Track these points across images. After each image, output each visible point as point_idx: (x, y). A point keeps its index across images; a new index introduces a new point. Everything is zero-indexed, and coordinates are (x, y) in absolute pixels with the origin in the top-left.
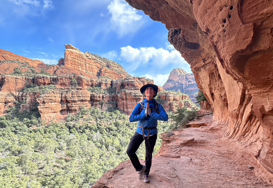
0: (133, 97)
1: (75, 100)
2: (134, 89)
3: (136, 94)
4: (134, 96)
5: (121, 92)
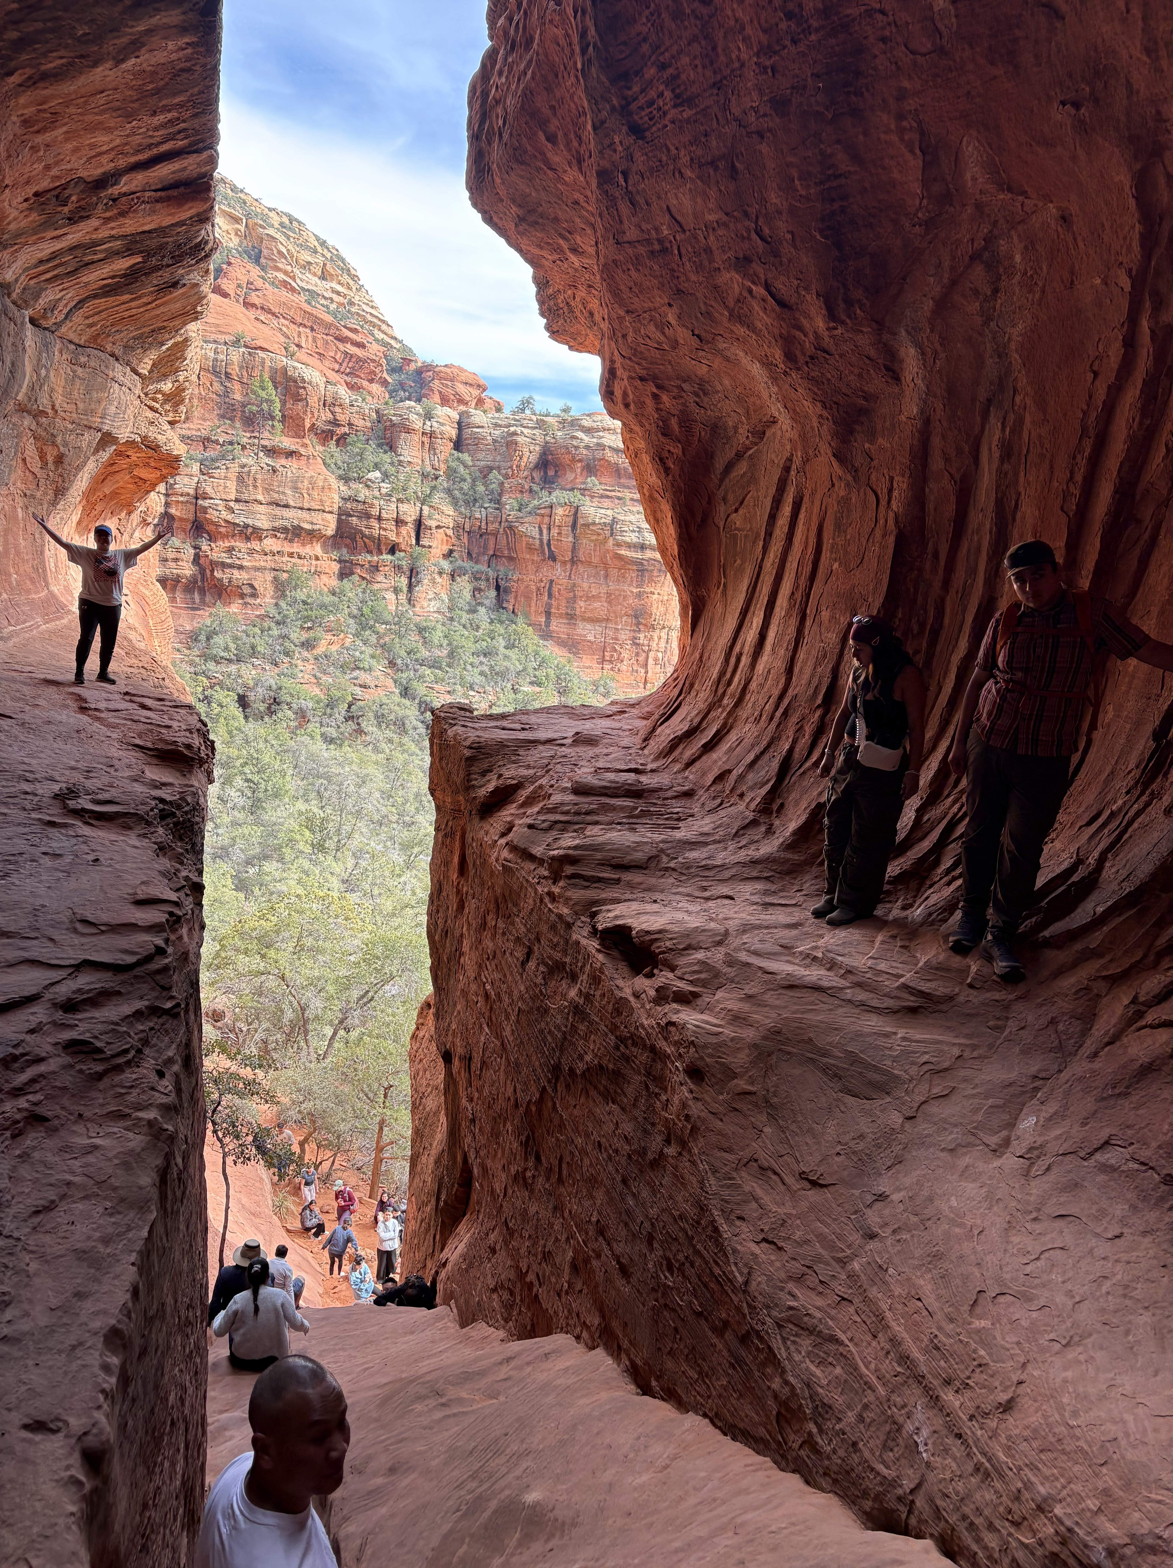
1: (258, 524)
5: (548, 511)
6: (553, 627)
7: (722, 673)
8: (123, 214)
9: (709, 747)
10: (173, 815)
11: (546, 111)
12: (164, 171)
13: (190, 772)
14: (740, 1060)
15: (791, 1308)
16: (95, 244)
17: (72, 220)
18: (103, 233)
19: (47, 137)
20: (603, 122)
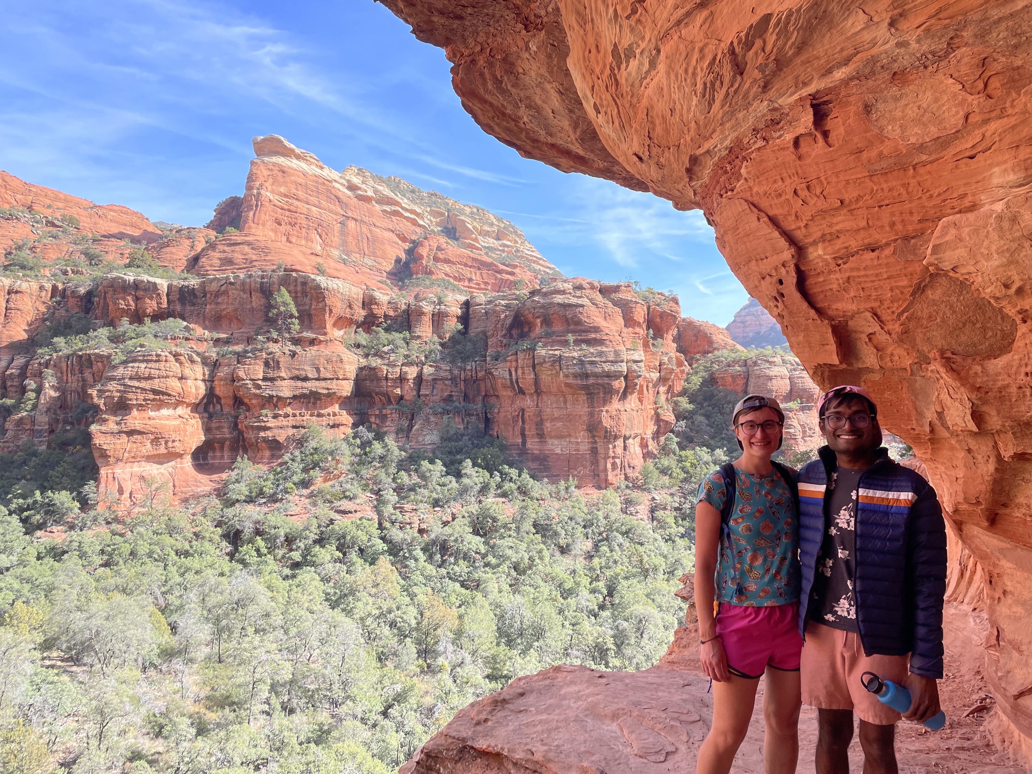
0: (571, 381)
1: (281, 394)
2: (577, 342)
3: (588, 366)
4: (575, 376)
5: (514, 357)
6: (529, 445)
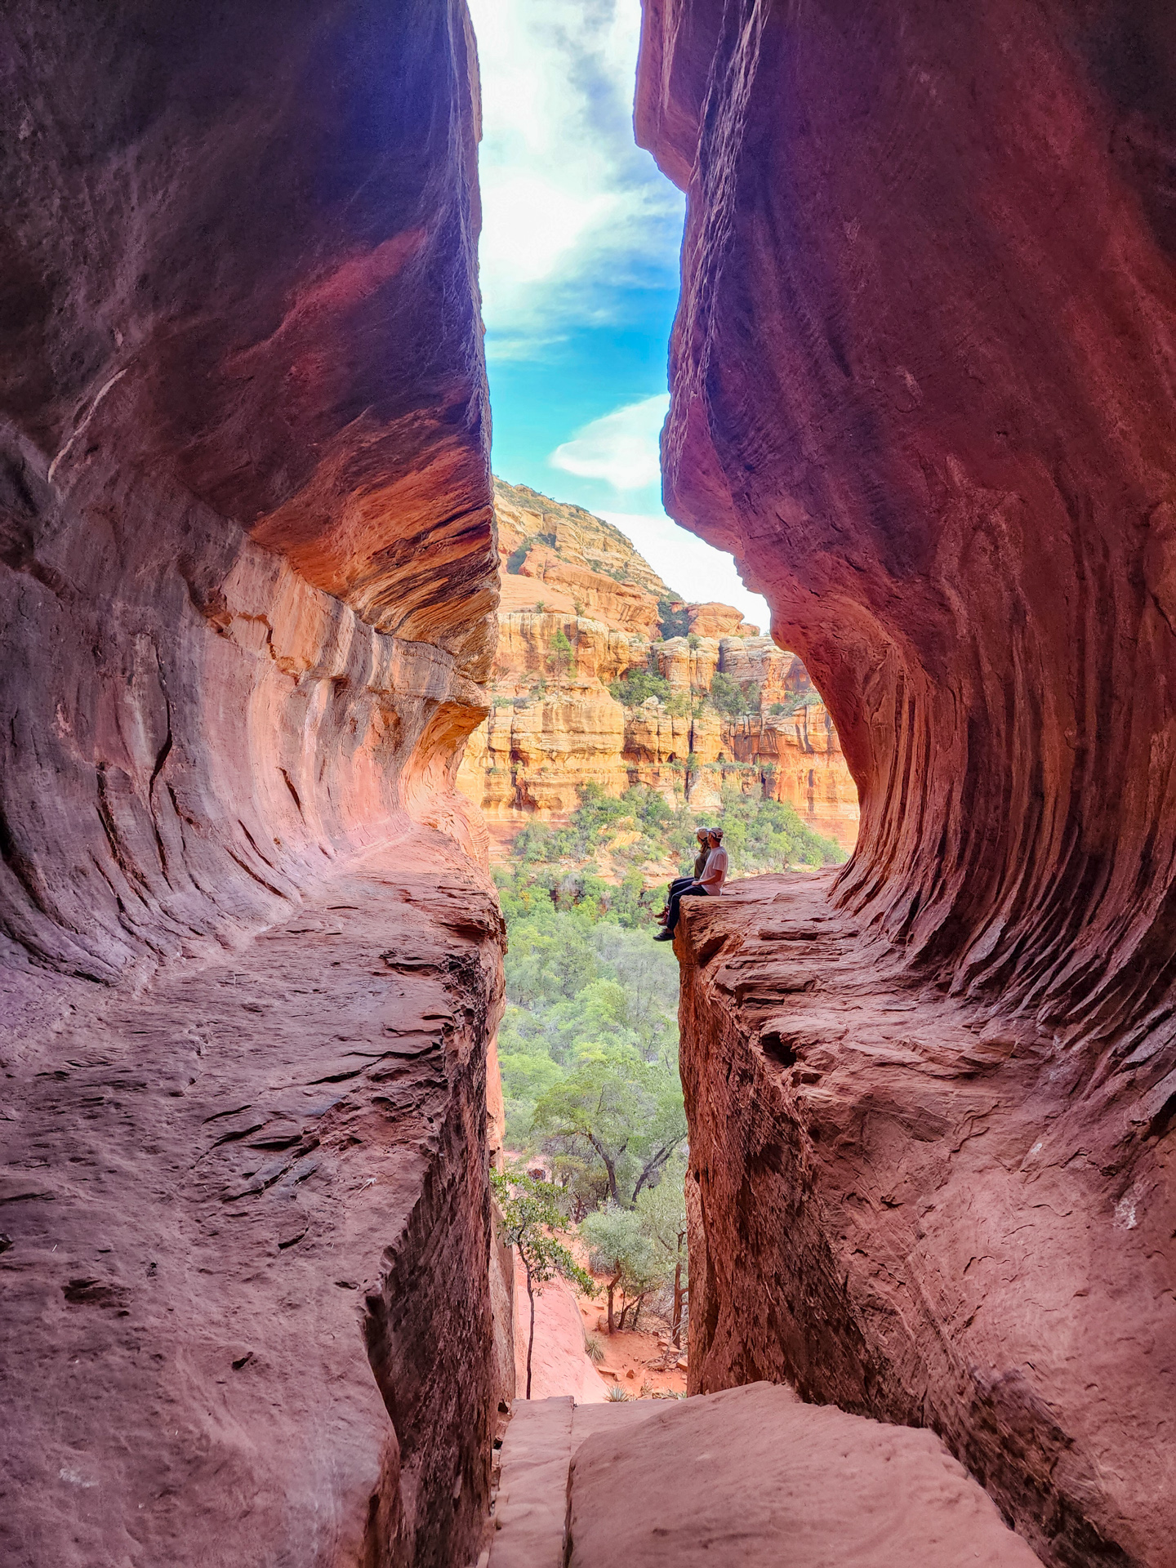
1: (559, 748)
5: (802, 712)
6: (816, 810)
7: (880, 837)
8: (432, 555)
9: (871, 896)
10: (460, 966)
11: (700, 457)
12: (458, 525)
13: (482, 941)
14: (841, 1120)
15: (870, 1295)
16: (415, 576)
17: (399, 565)
18: (421, 569)
19: (379, 519)
20: (729, 465)
